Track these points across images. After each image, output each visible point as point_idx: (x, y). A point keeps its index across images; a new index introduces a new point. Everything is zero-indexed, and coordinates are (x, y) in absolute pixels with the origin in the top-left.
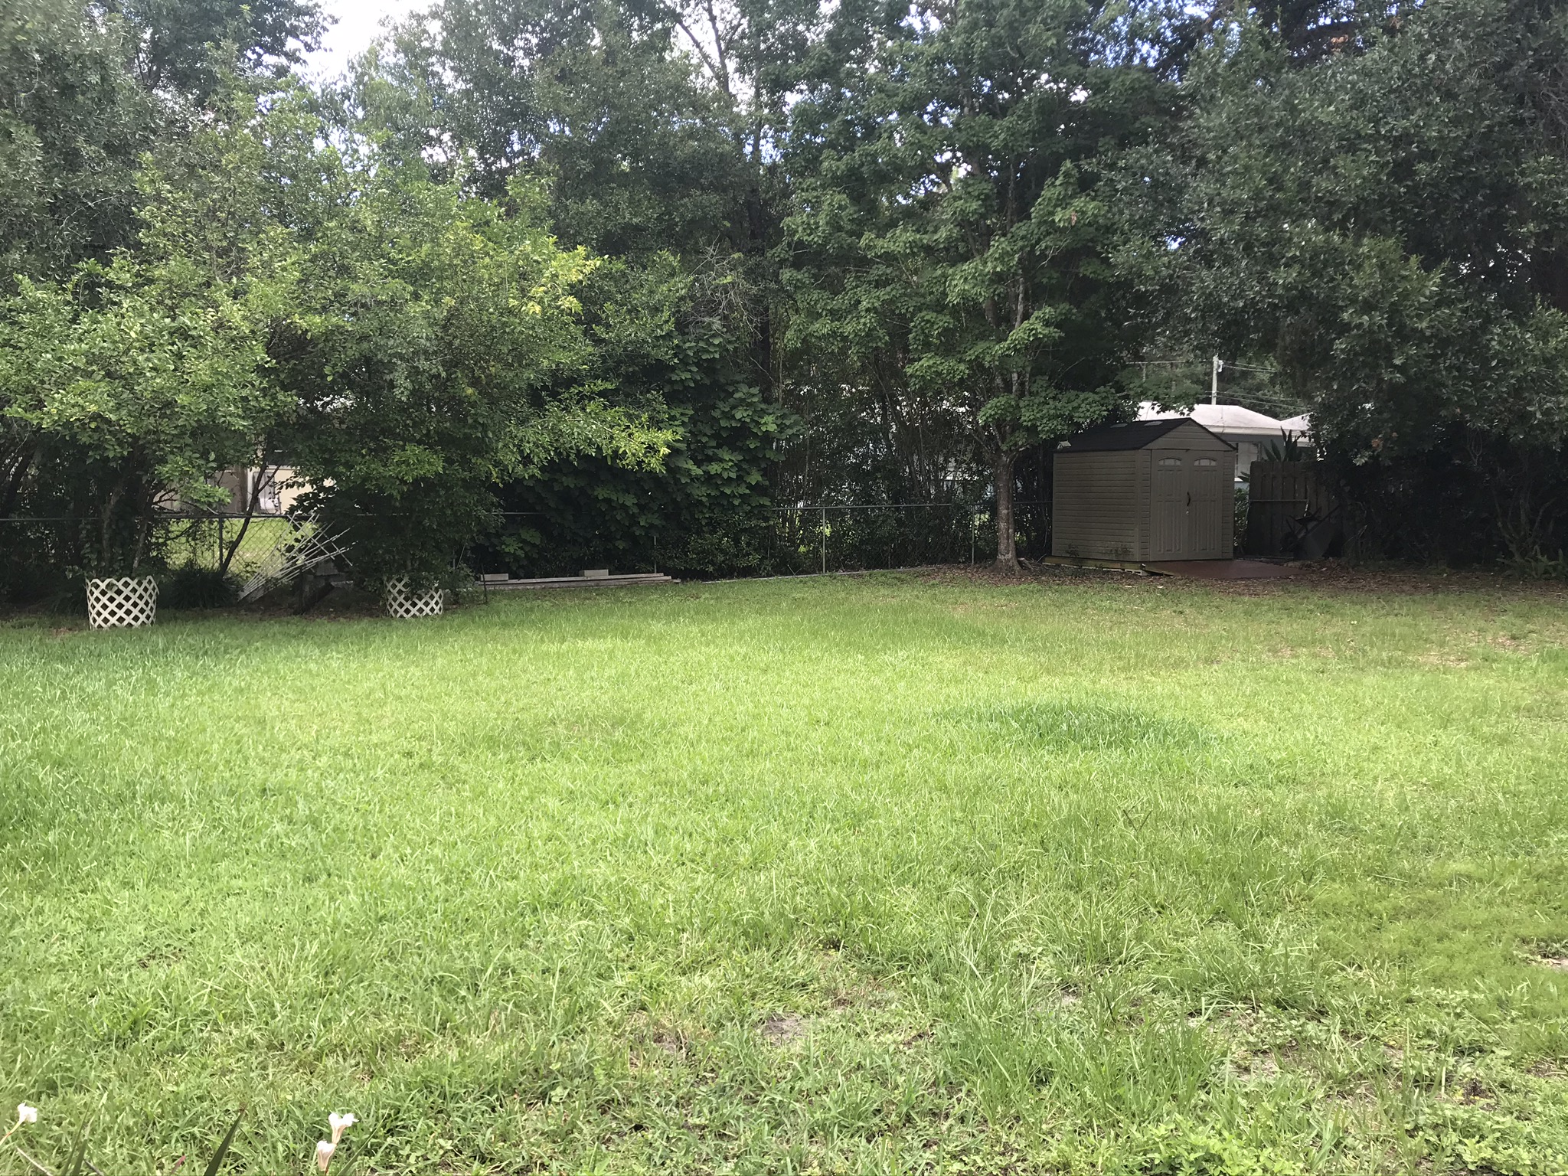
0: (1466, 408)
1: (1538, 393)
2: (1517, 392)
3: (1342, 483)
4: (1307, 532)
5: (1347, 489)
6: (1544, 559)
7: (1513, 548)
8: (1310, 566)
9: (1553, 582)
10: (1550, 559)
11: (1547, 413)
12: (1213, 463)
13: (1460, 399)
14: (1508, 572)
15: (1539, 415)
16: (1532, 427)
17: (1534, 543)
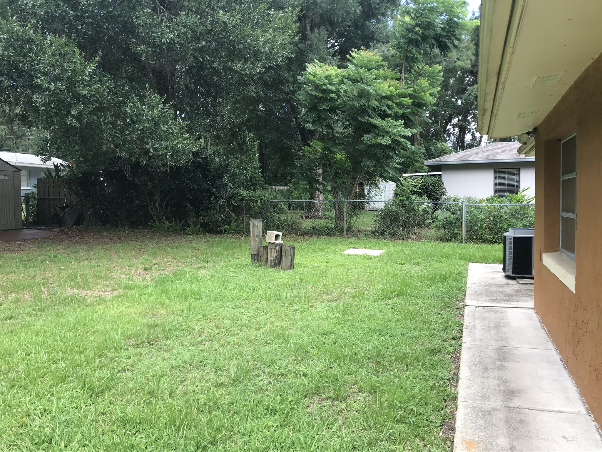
0: (117, 146)
1: (151, 140)
2: (141, 138)
3: (79, 189)
4: (65, 214)
5: (81, 192)
6: (167, 223)
7: (155, 218)
8: (63, 231)
9: (171, 233)
10: (170, 222)
11: (156, 150)
12: (7, 178)
13: (113, 140)
14: (153, 230)
15: (151, 150)
16: (150, 157)
17: (163, 216)
